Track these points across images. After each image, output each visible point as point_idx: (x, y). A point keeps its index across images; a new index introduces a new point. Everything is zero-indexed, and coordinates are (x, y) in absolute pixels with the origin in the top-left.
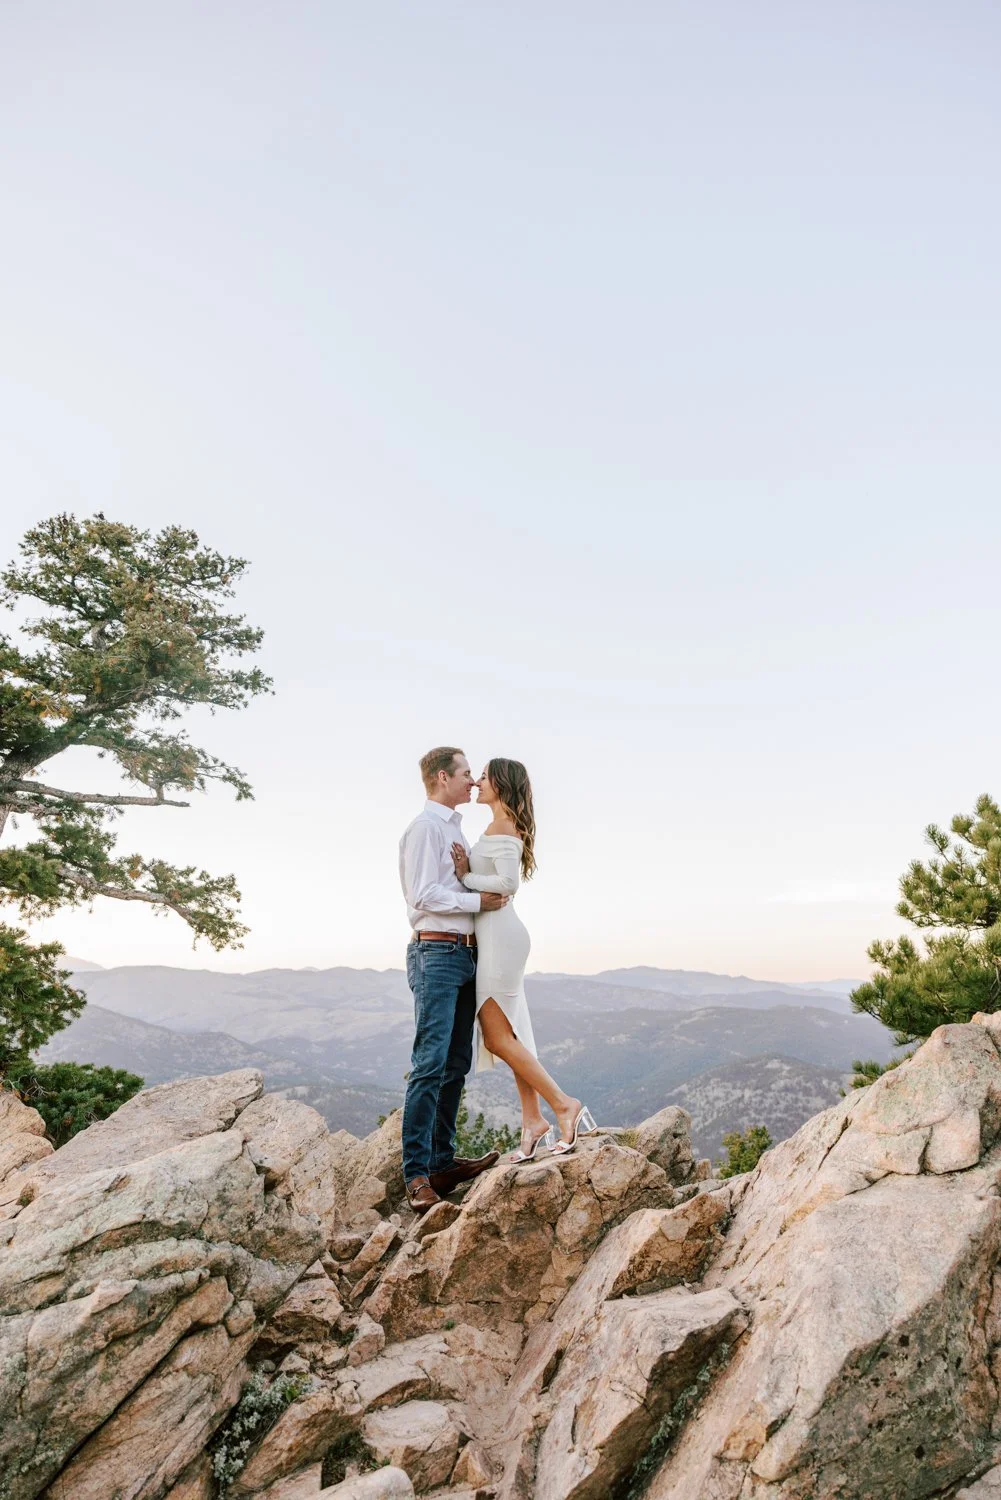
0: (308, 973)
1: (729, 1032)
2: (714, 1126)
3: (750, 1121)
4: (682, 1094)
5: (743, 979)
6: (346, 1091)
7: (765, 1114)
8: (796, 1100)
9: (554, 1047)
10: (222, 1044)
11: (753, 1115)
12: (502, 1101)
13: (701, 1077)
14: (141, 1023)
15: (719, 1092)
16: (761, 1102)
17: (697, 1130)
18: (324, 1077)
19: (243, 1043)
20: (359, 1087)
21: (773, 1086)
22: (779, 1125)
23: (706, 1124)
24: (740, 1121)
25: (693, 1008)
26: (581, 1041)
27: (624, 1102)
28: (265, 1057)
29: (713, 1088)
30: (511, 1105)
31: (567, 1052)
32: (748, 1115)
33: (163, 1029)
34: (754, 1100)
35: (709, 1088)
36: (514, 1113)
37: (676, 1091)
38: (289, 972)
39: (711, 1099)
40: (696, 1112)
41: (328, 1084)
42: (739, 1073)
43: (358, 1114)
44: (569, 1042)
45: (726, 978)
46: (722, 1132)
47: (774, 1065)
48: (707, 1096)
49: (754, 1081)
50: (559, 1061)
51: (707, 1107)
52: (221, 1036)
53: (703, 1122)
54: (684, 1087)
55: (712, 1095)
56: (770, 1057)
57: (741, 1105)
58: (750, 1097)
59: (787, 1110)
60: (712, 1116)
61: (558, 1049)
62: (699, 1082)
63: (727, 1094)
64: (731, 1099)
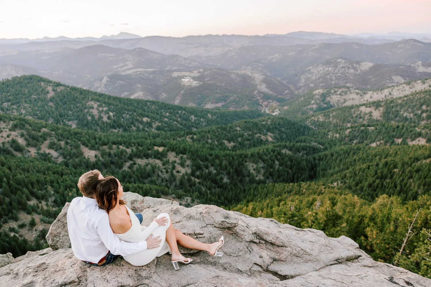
0: (199, 36)
1: (326, 51)
2: (319, 78)
3: (330, 77)
4: (310, 69)
5: (332, 34)
6: (214, 70)
7: (335, 75)
8: (345, 71)
9: (272, 57)
10: (178, 58)
12: (257, 72)
13: (317, 64)
14: (155, 52)
15: (321, 69)
16: (334, 71)
18: (207, 66)
19: (183, 58)
20: (217, 69)
21: (338, 67)
22: (339, 77)
24: (327, 77)
25: (316, 44)
26: (281, 55)
27: (292, 72)
28: (190, 61)
29: (320, 67)
31: (276, 58)
32: (330, 75)
33: (162, 54)
35: (318, 67)
37: (308, 68)
38: (194, 36)
40: (314, 74)
41: (208, 68)
42: (328, 63)
43: (217, 76)
44: (277, 55)
45: (327, 34)
46: (321, 80)
47: (339, 60)
48: (318, 70)
49: (333, 65)
50: (274, 61)
51: (317, 73)
52: (177, 56)
53: (316, 77)
54: (311, 67)
56: (338, 58)
57: (328, 72)
58: (331, 70)
59: (342, 73)
60: (319, 75)
62: (316, 66)
63: (324, 69)
64: (325, 71)
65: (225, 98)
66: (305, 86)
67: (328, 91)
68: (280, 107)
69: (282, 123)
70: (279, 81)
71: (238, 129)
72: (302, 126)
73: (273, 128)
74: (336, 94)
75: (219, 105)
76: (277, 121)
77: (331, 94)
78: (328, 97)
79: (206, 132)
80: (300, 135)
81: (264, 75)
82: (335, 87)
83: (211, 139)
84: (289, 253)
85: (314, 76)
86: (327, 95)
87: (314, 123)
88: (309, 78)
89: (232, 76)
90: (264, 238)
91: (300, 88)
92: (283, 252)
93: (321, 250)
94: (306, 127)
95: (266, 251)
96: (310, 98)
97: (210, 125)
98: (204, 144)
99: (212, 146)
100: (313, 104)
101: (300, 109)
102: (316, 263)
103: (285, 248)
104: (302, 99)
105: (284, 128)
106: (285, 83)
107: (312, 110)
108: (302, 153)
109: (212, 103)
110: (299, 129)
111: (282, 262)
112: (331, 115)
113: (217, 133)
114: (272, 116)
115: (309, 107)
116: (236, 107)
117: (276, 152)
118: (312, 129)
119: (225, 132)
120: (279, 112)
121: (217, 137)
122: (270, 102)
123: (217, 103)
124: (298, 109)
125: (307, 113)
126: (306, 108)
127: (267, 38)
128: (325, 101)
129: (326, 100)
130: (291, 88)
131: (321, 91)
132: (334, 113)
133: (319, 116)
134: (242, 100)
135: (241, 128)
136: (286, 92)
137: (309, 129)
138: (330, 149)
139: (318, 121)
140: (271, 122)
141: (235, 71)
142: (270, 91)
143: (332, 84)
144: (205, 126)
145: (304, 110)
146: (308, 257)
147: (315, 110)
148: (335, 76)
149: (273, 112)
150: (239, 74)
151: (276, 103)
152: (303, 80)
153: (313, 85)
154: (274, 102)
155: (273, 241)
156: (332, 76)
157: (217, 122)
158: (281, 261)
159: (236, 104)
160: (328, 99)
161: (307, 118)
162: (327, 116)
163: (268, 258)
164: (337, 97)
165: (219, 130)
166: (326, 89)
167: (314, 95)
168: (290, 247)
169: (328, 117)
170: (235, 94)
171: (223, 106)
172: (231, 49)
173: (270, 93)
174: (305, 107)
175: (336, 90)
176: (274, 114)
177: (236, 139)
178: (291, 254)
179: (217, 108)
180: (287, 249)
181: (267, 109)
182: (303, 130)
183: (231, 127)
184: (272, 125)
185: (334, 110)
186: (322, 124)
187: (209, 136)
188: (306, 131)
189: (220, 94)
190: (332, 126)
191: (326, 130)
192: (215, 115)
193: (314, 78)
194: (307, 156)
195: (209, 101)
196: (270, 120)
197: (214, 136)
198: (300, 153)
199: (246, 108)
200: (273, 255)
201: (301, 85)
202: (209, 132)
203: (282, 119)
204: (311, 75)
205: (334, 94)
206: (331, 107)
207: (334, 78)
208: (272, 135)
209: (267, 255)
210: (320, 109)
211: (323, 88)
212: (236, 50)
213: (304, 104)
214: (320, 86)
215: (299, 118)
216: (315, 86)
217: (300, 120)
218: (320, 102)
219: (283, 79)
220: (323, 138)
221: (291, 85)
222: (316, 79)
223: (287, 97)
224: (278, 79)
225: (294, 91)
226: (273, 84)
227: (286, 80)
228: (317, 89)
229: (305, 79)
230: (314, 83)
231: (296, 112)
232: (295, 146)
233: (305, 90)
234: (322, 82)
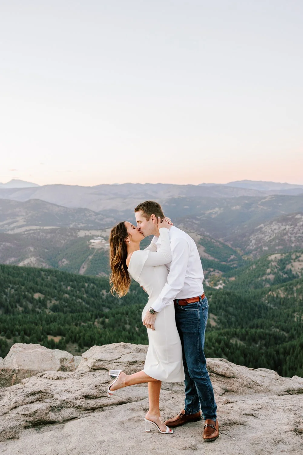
0: (115, 186)
1: (280, 204)
2: (273, 240)
3: (288, 237)
4: (261, 228)
5: (286, 184)
7: (294, 235)
9: (211, 211)
10: (86, 212)
11: (289, 235)
12: (192, 231)
13: (269, 221)
14: (55, 205)
15: (276, 227)
16: (293, 230)
17: (267, 241)
19: (94, 212)
21: (298, 224)
22: (300, 238)
23: (271, 238)
24: (284, 237)
25: (266, 195)
26: (222, 209)
27: (238, 231)
28: (102, 217)
29: (274, 225)
30: (195, 233)
31: (216, 213)
32: (288, 235)
33: (64, 207)
34: (290, 229)
35: (272, 225)
36: (197, 235)
37: (259, 227)
38: (108, 185)
39: (273, 229)
40: (267, 234)
42: (284, 220)
44: (217, 209)
45: (279, 184)
46: (277, 241)
47: (298, 216)
48: (271, 228)
49: (290, 223)
50: (213, 216)
51: (271, 232)
52: (86, 209)
53: (270, 238)
54: (262, 225)
55: (273, 228)
56: (297, 214)
57: (285, 232)
58: (289, 229)
60: (273, 236)
62: (268, 223)
63: (279, 228)
64: (281, 229)
66: (256, 249)
67: (287, 256)
68: (225, 278)
69: (228, 300)
72: (256, 305)
73: (217, 307)
74: (299, 261)
76: (222, 297)
77: (292, 261)
78: (288, 264)
79: (123, 314)
80: (254, 317)
81: (201, 235)
82: (297, 251)
83: (130, 324)
84: (240, 384)
85: (266, 238)
86: (287, 262)
87: (272, 300)
88: (261, 239)
90: (215, 370)
91: (250, 252)
92: (234, 382)
93: (272, 383)
94: (262, 306)
95: (217, 383)
96: (264, 265)
97: (128, 303)
98: (120, 331)
99: (131, 334)
100: (269, 274)
101: (252, 281)
102: (267, 393)
103: (235, 379)
104: (254, 267)
105: (231, 307)
106: (230, 246)
107: (268, 282)
108: (259, 343)
110: (252, 309)
111: (234, 393)
112: (295, 289)
114: (215, 290)
115: (264, 278)
117: (222, 342)
118: (271, 308)
120: (223, 284)
122: (210, 271)
124: (249, 281)
125: (262, 287)
126: (259, 279)
127: (202, 188)
128: (285, 270)
129: (286, 268)
130: (239, 252)
131: (278, 256)
132: (299, 287)
133: (279, 290)
136: (232, 257)
137: (266, 309)
138: (299, 337)
139: (277, 297)
140: (213, 299)
142: (210, 255)
143: (291, 247)
144: (122, 305)
145: (258, 282)
146: (260, 388)
147: (272, 282)
148: (295, 237)
149: (216, 285)
151: (218, 272)
152: (253, 241)
153: (266, 248)
154: (217, 271)
155: (224, 372)
156: (291, 237)
157: (138, 299)
158: (233, 391)
160: (289, 267)
161: (263, 293)
162: (289, 290)
163: (219, 389)
164: (300, 265)
166: (285, 253)
167: (270, 262)
168: (241, 378)
169: (290, 292)
173: (211, 258)
174: (258, 277)
175: (298, 254)
176: (217, 288)
178: (242, 385)
180: (238, 380)
181: (206, 281)
182: (259, 311)
184: (215, 303)
185: (298, 282)
186: (283, 302)
187: (127, 319)
188: (263, 311)
190: (297, 304)
191: (291, 310)
192: (135, 290)
193: (267, 239)
194: (267, 348)
196: (211, 296)
197: (134, 319)
198: (256, 343)
200: (225, 386)
201: (251, 248)
202: (127, 314)
203: (229, 294)
204: (263, 236)
205: (296, 260)
206: (294, 277)
207: (293, 239)
208: (215, 317)
209: (219, 386)
210: (279, 281)
211: (281, 252)
212: (164, 203)
213: (257, 274)
214: (276, 250)
215: (251, 293)
216: (269, 249)
217: (253, 295)
218: (278, 271)
219: (227, 241)
220: (287, 322)
221: (238, 248)
222: (271, 240)
223: (234, 264)
224: (221, 240)
225: (242, 256)
226: (213, 247)
227: (231, 241)
228: (273, 254)
229: (256, 240)
230: (268, 246)
231: (247, 284)
232: (249, 334)
233: (256, 254)
234: (278, 245)
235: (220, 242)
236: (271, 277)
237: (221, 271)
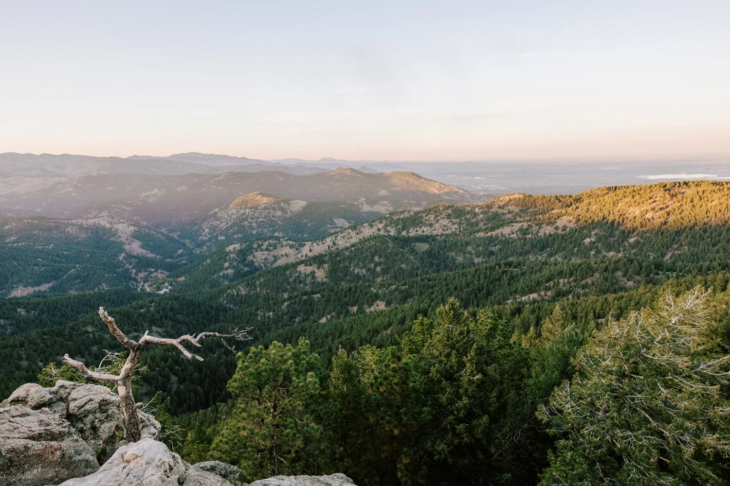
1: (238, 183)
2: (231, 227)
3: (249, 223)
4: (216, 213)
5: (244, 158)
6: (26, 221)
7: (255, 220)
8: (270, 213)
9: (149, 193)
11: (250, 220)
12: (122, 221)
13: (225, 205)
15: (234, 211)
16: (254, 214)
17: (224, 228)
18: (9, 214)
20: (34, 218)
21: (259, 207)
22: (262, 224)
24: (244, 223)
25: (220, 172)
26: (163, 190)
27: (187, 218)
29: (231, 210)
31: (155, 195)
32: (248, 220)
34: (251, 214)
37: (213, 212)
39: (230, 214)
40: (223, 221)
41: (12, 217)
43: (36, 232)
44: (156, 191)
45: (235, 158)
46: (236, 228)
48: (228, 213)
49: (250, 206)
50: (151, 200)
51: (228, 218)
53: (227, 225)
54: (217, 210)
57: (244, 216)
58: (249, 213)
59: (265, 217)
60: (231, 222)
61: (150, 195)
62: (224, 207)
63: (238, 212)
64: (239, 214)
65: (57, 273)
66: (210, 240)
67: (248, 246)
68: (171, 279)
69: (176, 305)
70: (165, 235)
71: (90, 329)
72: (212, 308)
73: (161, 317)
74: (261, 250)
75: (44, 287)
76: (167, 304)
77: (253, 251)
78: (250, 255)
79: (14, 346)
80: (211, 322)
81: (134, 225)
82: (258, 239)
83: (27, 359)
85: (223, 224)
86: (248, 253)
87: (232, 299)
88: (216, 226)
89: (69, 229)
91: (203, 243)
94: (220, 307)
96: (221, 259)
97: (23, 331)
98: (12, 372)
99: (31, 373)
100: (227, 269)
101: (207, 279)
104: (208, 261)
105: (181, 314)
106: (176, 238)
107: (226, 278)
108: (217, 353)
109: (25, 286)
110: (208, 313)
112: (258, 283)
113: (42, 345)
114: (158, 295)
115: (221, 274)
116: (82, 289)
117: (170, 359)
118: (230, 309)
119: (60, 339)
120: (169, 287)
121: (43, 352)
122: (151, 272)
123: (38, 284)
124: (203, 279)
125: (219, 284)
126: (216, 276)
127: (135, 161)
128: (246, 262)
129: (248, 260)
130: (188, 244)
131: (237, 246)
132: (262, 280)
133: (239, 286)
134: (94, 274)
135: (96, 326)
136: (180, 251)
137: (225, 310)
138: (263, 337)
139: (238, 294)
140: (155, 307)
141: (74, 221)
142: (149, 252)
143: (253, 234)
144: (12, 334)
145: (214, 279)
147: (231, 278)
148: (256, 222)
149: (159, 289)
150: (85, 225)
151: (162, 273)
152: (207, 230)
153: (223, 238)
154: (160, 271)
156: (251, 223)
157: (41, 322)
159: (83, 282)
160: (250, 258)
161: (221, 292)
162: (251, 285)
164: (263, 255)
165: (45, 337)
166: (245, 243)
167: (227, 254)
169: (253, 287)
170: (79, 263)
171: (53, 289)
172: (63, 179)
173: (151, 255)
174: (214, 274)
175: (260, 243)
176: (162, 292)
177: (88, 349)
179: (38, 295)
181: (146, 285)
182: (216, 314)
183: (73, 329)
184: (158, 312)
185: (261, 275)
186: (245, 299)
187: (23, 353)
188: (221, 313)
189: (43, 266)
190: (261, 300)
191: (254, 308)
192: (34, 309)
193: (223, 226)
194: (228, 356)
195: (20, 281)
196: (153, 304)
197: (35, 351)
198: (214, 353)
199: (105, 287)
201: (204, 238)
202: (22, 345)
203: (176, 299)
204: (218, 222)
205: (259, 249)
206: (256, 269)
207: (254, 224)
208: (160, 330)
210: (239, 275)
211: (239, 241)
212: (75, 182)
213: (212, 271)
214: (235, 239)
215: (206, 294)
216: (226, 239)
217: (209, 297)
218: (237, 263)
219: (171, 231)
220: (250, 322)
221: (187, 240)
222: (227, 227)
223: (183, 260)
224: (163, 230)
225: (193, 249)
226: (153, 240)
227: (177, 232)
228: (231, 244)
229: (210, 229)
230: (224, 235)
231: (200, 284)
232: (205, 343)
233: (211, 246)
234: (237, 232)
235: (161, 233)
236: (230, 272)
237: (166, 270)
